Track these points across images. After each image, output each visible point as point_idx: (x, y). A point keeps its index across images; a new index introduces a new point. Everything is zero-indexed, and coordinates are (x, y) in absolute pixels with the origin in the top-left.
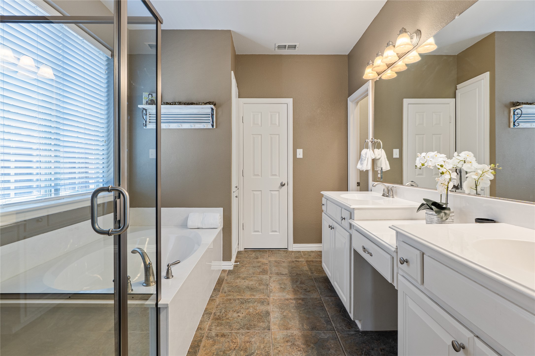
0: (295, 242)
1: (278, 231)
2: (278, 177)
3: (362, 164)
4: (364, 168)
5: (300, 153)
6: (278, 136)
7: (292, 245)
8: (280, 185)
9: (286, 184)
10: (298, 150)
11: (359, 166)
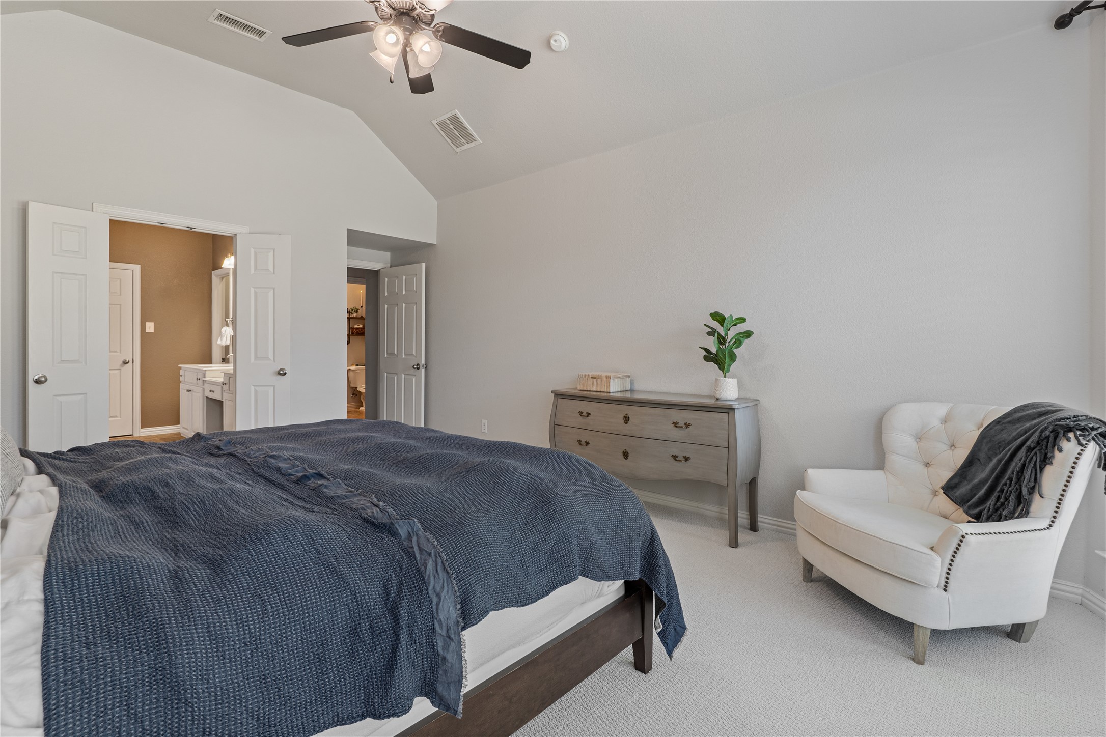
0: (143, 426)
1: (118, 415)
2: (119, 354)
3: (221, 340)
4: (224, 344)
5: (150, 327)
6: (119, 306)
7: (140, 430)
8: (122, 362)
9: (131, 362)
10: (147, 324)
11: (219, 342)
